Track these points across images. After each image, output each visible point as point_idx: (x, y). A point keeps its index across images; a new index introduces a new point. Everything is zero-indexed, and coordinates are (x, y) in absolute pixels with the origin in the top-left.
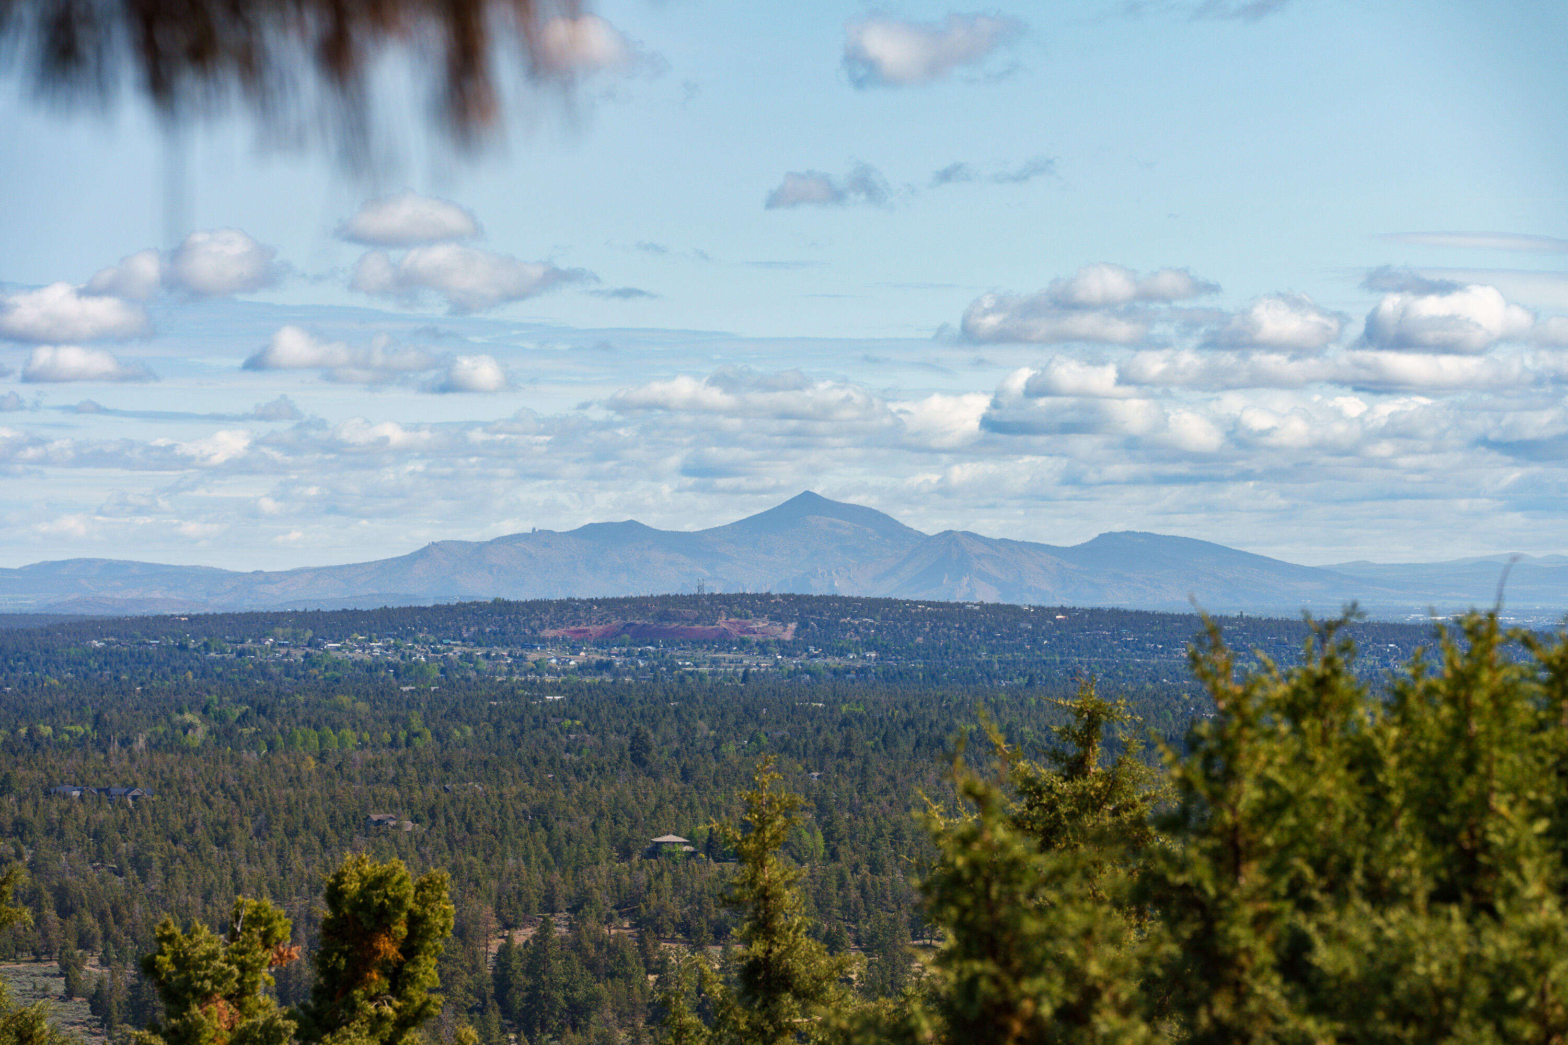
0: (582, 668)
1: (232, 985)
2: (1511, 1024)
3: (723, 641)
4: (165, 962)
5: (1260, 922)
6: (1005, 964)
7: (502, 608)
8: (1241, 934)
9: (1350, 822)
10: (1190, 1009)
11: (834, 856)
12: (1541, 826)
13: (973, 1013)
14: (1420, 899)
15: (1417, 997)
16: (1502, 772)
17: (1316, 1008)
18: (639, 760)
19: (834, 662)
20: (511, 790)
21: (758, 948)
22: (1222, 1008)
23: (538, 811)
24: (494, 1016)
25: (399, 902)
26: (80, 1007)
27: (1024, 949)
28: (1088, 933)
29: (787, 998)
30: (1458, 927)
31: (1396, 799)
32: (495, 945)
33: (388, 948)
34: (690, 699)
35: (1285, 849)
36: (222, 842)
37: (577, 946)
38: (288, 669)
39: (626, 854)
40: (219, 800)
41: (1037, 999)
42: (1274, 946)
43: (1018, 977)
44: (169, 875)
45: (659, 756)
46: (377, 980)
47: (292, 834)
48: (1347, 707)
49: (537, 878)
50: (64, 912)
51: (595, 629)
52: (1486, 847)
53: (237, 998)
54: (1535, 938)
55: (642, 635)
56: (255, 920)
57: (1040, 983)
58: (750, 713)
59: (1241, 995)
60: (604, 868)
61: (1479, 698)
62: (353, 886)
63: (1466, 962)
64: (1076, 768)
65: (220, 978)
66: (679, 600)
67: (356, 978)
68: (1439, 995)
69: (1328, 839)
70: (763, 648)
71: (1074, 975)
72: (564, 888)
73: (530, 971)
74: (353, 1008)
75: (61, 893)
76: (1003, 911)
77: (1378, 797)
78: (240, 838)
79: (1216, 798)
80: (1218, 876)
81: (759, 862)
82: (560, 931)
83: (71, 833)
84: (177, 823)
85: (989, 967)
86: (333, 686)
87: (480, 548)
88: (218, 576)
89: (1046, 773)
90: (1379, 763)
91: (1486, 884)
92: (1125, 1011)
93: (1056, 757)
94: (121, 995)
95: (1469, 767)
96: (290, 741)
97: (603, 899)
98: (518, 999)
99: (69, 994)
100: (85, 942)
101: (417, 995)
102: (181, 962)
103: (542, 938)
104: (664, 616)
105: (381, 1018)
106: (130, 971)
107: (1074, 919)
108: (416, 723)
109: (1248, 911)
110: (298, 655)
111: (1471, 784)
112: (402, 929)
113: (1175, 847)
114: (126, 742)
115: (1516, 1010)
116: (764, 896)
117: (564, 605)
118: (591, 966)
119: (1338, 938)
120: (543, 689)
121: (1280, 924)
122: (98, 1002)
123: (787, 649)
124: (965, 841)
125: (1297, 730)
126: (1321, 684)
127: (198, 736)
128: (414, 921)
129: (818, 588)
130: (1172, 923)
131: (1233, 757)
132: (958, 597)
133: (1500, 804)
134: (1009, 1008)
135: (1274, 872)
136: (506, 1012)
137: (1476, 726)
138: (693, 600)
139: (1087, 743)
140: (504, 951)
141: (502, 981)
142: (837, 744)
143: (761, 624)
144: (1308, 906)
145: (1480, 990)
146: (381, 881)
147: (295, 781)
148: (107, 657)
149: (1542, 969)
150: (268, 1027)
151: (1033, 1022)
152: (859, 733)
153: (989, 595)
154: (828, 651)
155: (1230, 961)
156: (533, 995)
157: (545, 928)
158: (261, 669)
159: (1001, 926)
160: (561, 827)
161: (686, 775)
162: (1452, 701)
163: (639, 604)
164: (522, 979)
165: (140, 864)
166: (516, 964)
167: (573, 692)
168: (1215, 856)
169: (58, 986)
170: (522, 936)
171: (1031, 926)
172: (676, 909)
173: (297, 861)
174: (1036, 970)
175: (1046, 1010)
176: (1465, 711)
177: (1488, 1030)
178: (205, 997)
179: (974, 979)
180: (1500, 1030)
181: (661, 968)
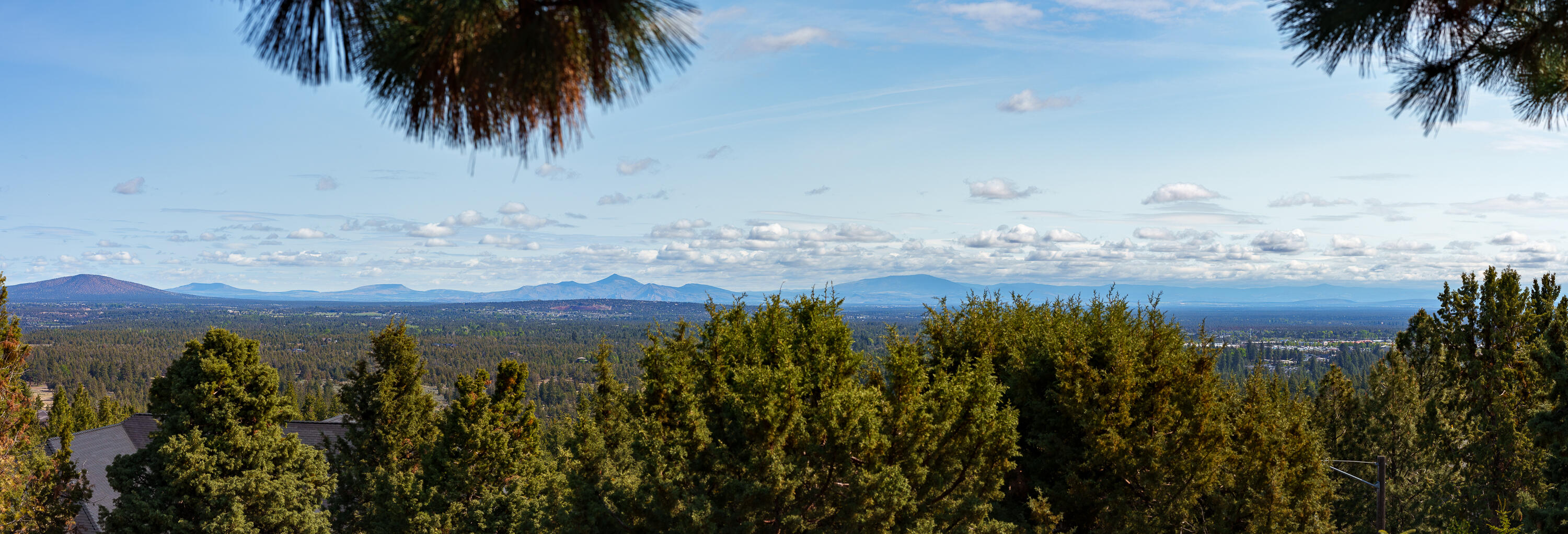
0: (561, 317)
1: (476, 389)
2: (781, 394)
3: (594, 310)
4: (460, 383)
5: (722, 370)
6: (660, 380)
7: (540, 302)
8: (717, 373)
9: (744, 346)
10: (705, 391)
11: (621, 362)
12: (790, 346)
13: (652, 392)
14: (760, 364)
15: (759, 388)
16: (781, 334)
17: (735, 391)
18: (574, 339)
19: (622, 315)
20: (543, 346)
21: (602, 382)
22: (713, 391)
23: (550, 351)
24: (540, 400)
25: (515, 370)
26: (442, 397)
27: (664, 376)
28: (680, 373)
29: (609, 394)
30: (769, 370)
31: (755, 340)
32: (540, 383)
33: (513, 381)
34: (586, 324)
35: (728, 352)
36: (475, 358)
37: (559, 384)
38: (489, 316)
39: (571, 362)
40: (474, 348)
41: (667, 389)
42: (725, 376)
43: (663, 383)
44: (462, 366)
45: (579, 338)
46: (510, 389)
47: (491, 356)
48: (743, 318)
49: (550, 367)
50: (438, 374)
51: (563, 307)
52: (777, 351)
53: (477, 392)
54: (787, 373)
55: (575, 309)
56: (481, 374)
57: (668, 385)
58: (601, 328)
59: (717, 388)
60: (566, 365)
61: (775, 316)
62: (505, 366)
63: (771, 379)
64: (679, 339)
65: (473, 388)
66: (584, 300)
67: (505, 388)
68: (764, 387)
69: (738, 350)
70: (604, 312)
71: (677, 383)
72: (556, 370)
73: (548, 390)
74: (504, 395)
75: (437, 370)
76: (660, 367)
77: (751, 340)
78: (479, 357)
79: (711, 340)
80: (712, 359)
81: (602, 361)
82: (555, 380)
83: (437, 355)
84: (464, 353)
85: (656, 381)
86: (499, 320)
87: (535, 287)
88: (471, 294)
89: (672, 340)
90: (751, 332)
91: (776, 361)
92: (689, 392)
93: (674, 336)
94: (451, 394)
95: (773, 332)
96: (489, 333)
97: (566, 373)
98: (545, 396)
99: (439, 394)
100: (443, 382)
101: (520, 392)
102: (464, 384)
103: (551, 382)
104: (580, 304)
105: (511, 398)
106: (453, 388)
107: (677, 369)
108: (521, 330)
109: (719, 368)
110: (491, 313)
111: (773, 337)
112: (516, 377)
113: (701, 352)
114: (450, 333)
115: (783, 390)
116: (603, 369)
117: (556, 302)
118: (563, 388)
119: (740, 374)
120: (551, 322)
121: (726, 371)
122: (446, 396)
123: (610, 312)
124: (650, 350)
125: (731, 324)
126: (737, 312)
127: (467, 332)
128: (519, 375)
129: (617, 297)
130: (700, 370)
131: (715, 330)
132: (651, 300)
133: (780, 341)
134: (661, 391)
135: (725, 358)
136: (542, 399)
137: (775, 323)
138: (587, 300)
139: (682, 332)
140: (542, 385)
141: (541, 392)
142: (622, 335)
143: (604, 306)
144: (733, 366)
145: (774, 385)
146: (511, 365)
147: (492, 344)
148: (446, 313)
149: (789, 381)
150: (484, 399)
151: (667, 394)
152: (627, 333)
153: (659, 299)
154: (620, 313)
155: (715, 380)
156: (549, 395)
157: (552, 379)
158: (483, 316)
159: (659, 371)
160: (555, 355)
161: (585, 342)
162: (769, 316)
163: (574, 301)
164: (546, 392)
165: (455, 363)
166: (545, 388)
167: (558, 322)
168: (711, 354)
169: (437, 392)
170: (546, 381)
171: (666, 371)
172: (583, 375)
173: (492, 363)
174: (667, 381)
175: (670, 391)
176: (772, 319)
177: (776, 395)
178: (470, 392)
179: (652, 384)
180: (779, 395)
181: (579, 389)
